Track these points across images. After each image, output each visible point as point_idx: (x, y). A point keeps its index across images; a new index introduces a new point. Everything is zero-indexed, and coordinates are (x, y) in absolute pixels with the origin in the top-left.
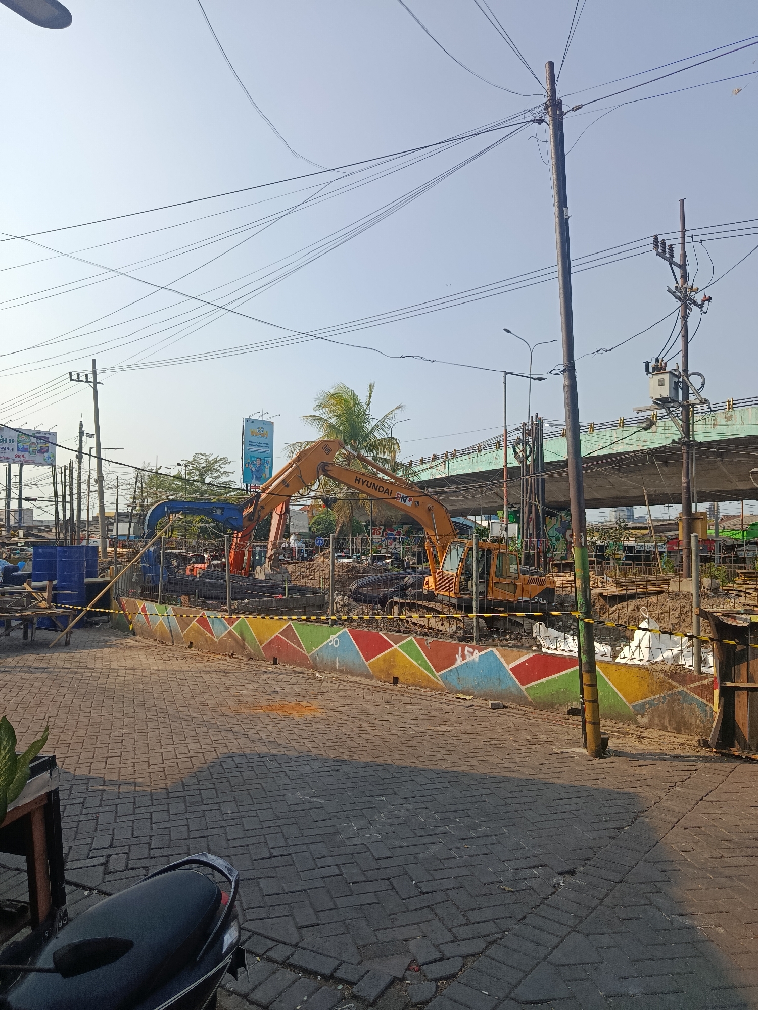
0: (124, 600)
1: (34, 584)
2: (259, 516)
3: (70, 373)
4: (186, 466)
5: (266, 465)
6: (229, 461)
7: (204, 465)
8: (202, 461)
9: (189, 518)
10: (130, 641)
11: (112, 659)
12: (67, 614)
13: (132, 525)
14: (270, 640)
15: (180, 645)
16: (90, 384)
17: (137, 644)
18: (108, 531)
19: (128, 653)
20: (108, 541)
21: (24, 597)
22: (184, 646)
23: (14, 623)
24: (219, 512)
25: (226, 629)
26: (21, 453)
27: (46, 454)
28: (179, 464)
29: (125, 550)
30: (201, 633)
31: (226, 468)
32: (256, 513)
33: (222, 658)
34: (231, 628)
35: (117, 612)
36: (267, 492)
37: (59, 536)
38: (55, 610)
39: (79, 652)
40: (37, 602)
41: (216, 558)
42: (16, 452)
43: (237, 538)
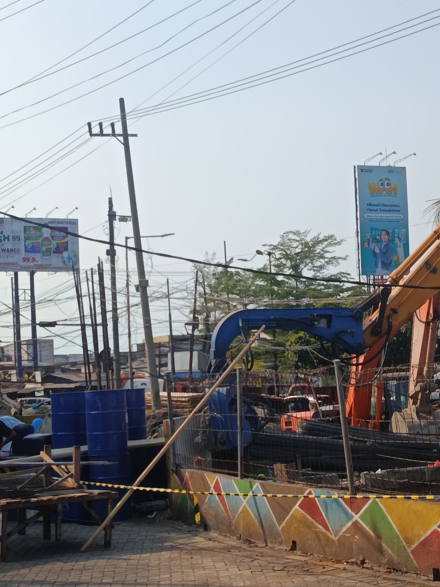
0: (187, 473)
1: (56, 452)
2: (390, 326)
3: (89, 124)
4: (269, 254)
5: (397, 241)
6: (338, 239)
7: (298, 250)
8: (295, 244)
9: (280, 339)
10: (200, 540)
11: (175, 569)
12: (104, 497)
13: (195, 354)
14: (423, 538)
15: (277, 547)
16: (118, 137)
17: (211, 544)
18: (161, 365)
19: (197, 559)
20: (161, 381)
21: (42, 473)
22: (283, 547)
23: (31, 513)
24: (323, 323)
25: (350, 517)
26: (30, 255)
27: (65, 254)
28: (259, 252)
29: (185, 394)
30: (310, 526)
31: (335, 251)
32: (385, 321)
33: (345, 569)
34: (356, 517)
35: (176, 491)
36: (401, 283)
37: (90, 377)
38: (86, 492)
39: (125, 557)
40: (60, 479)
41: (326, 402)
42: (23, 254)
43: (357, 365)
